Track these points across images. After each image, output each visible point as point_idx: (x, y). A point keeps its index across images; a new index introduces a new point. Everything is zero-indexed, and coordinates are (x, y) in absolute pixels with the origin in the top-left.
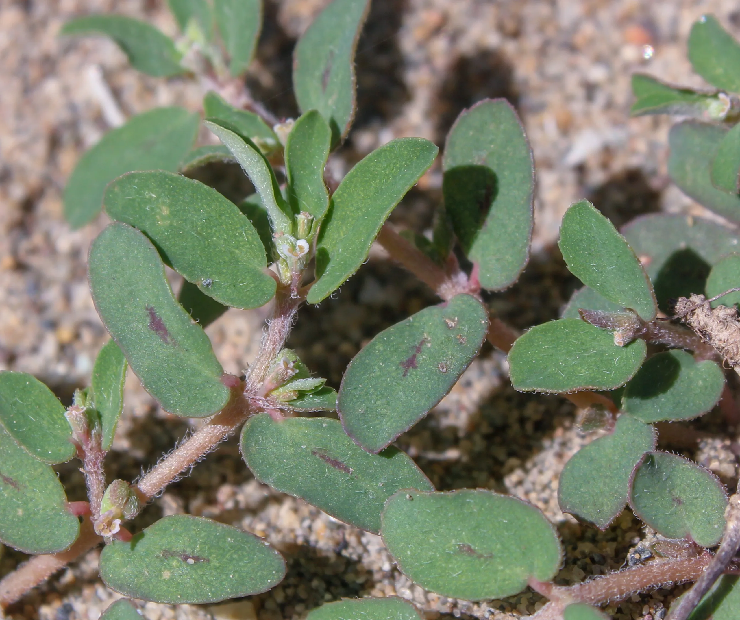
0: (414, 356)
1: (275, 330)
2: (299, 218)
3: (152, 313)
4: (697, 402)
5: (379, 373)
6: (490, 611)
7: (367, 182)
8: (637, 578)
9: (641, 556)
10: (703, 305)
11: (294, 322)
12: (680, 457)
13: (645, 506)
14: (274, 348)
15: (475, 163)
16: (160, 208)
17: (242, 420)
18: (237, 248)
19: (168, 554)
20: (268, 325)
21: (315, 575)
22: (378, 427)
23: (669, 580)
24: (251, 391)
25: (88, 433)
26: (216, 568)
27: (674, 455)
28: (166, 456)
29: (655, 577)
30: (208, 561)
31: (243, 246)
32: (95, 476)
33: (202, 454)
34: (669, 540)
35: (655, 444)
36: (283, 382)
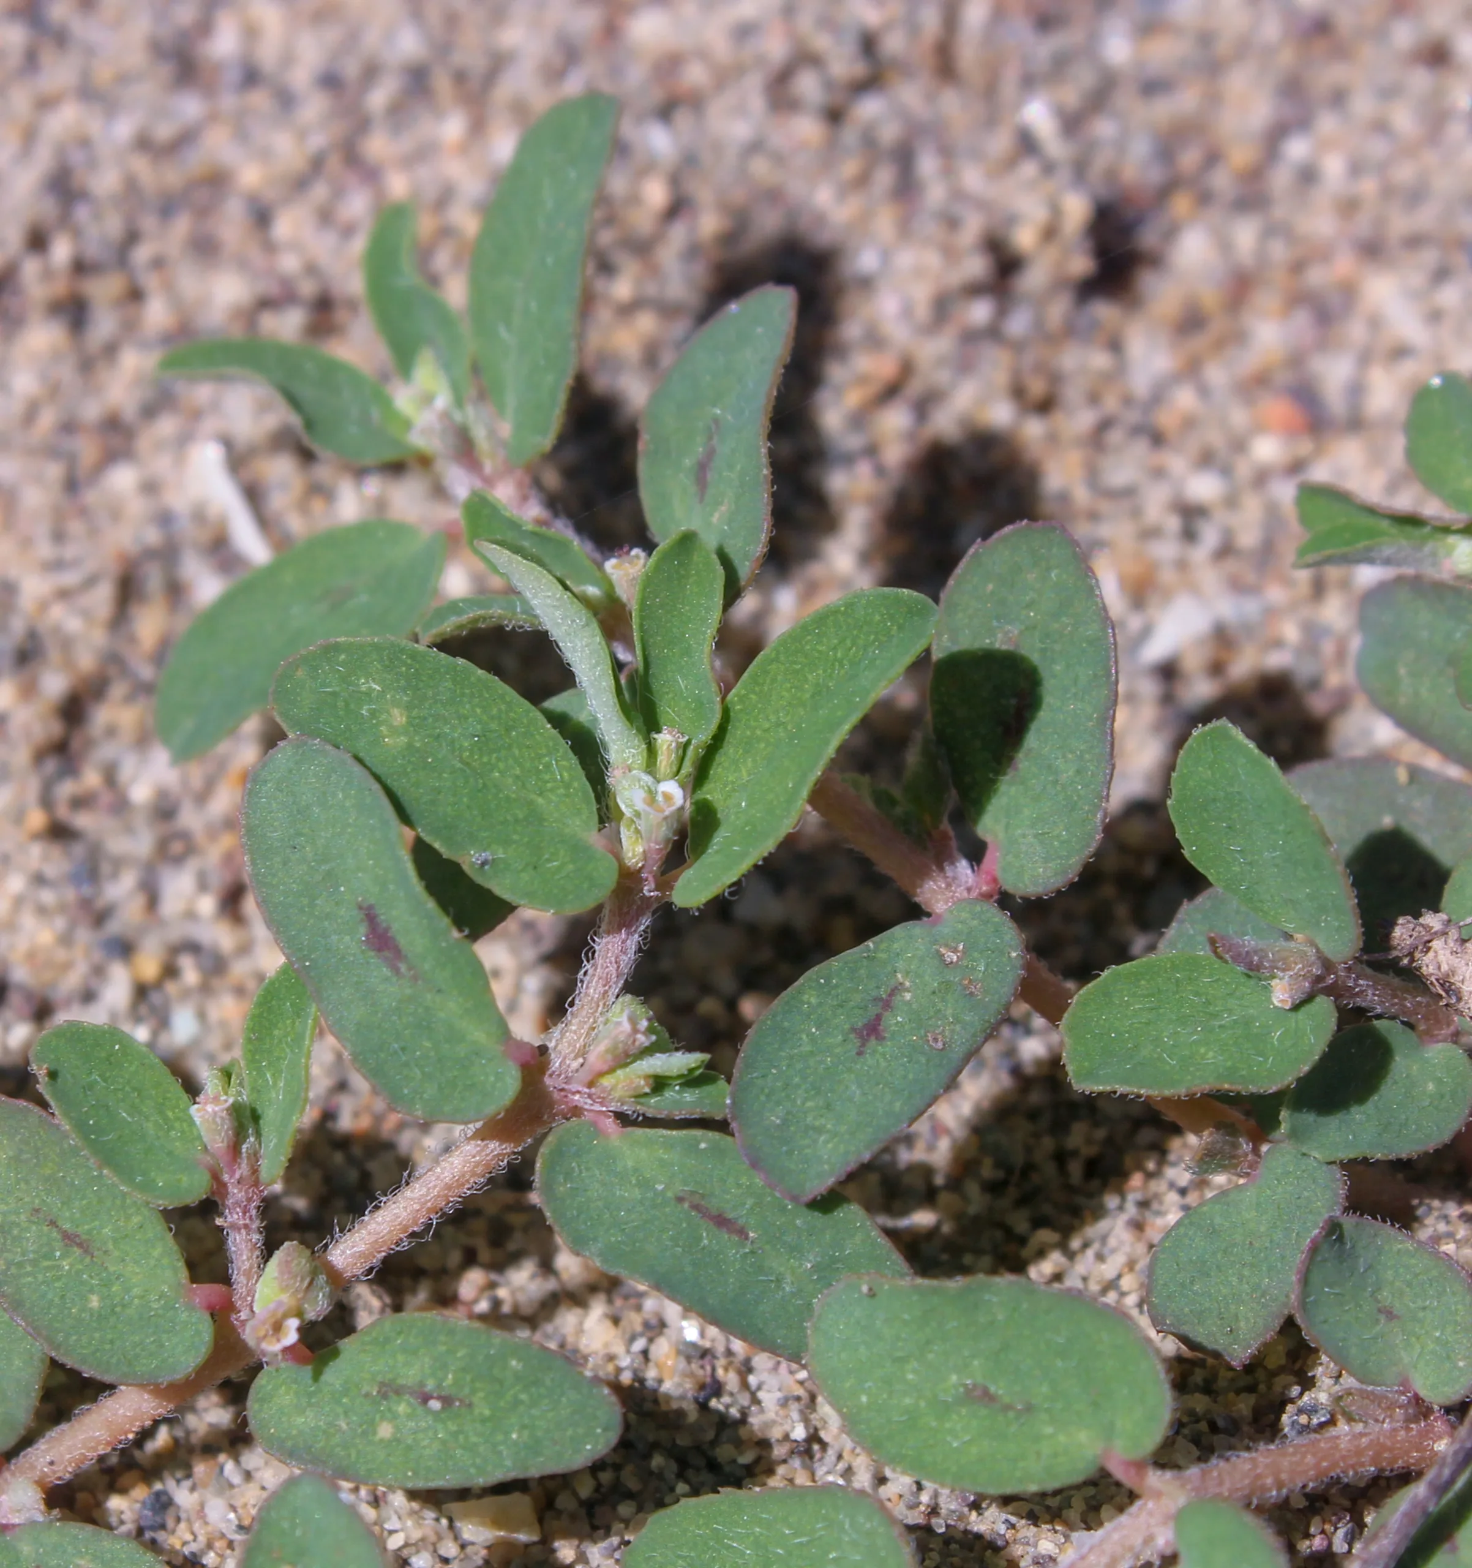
0: (878, 1018)
1: (607, 958)
2: (659, 741)
3: (370, 917)
4: (1425, 1123)
5: (808, 1048)
6: (1007, 1521)
7: (797, 672)
8: (1310, 1459)
9: (1310, 1419)
10: (1447, 933)
11: (645, 944)
12: (1392, 1228)
13: (1325, 1322)
14: (606, 992)
15: (997, 646)
16: (388, 712)
17: (541, 1131)
18: (541, 794)
19: (389, 1390)
20: (593, 947)
21: (655, 1446)
22: (807, 1151)
23: (1371, 1465)
24: (559, 1075)
25: (235, 1149)
26: (484, 1421)
27: (1382, 1224)
28: (384, 1199)
29: (1343, 1458)
30: (470, 1405)
31: (552, 790)
32: (244, 1233)
33: (455, 1196)
34: (1370, 1388)
35: (1342, 1201)
36: (625, 1058)
